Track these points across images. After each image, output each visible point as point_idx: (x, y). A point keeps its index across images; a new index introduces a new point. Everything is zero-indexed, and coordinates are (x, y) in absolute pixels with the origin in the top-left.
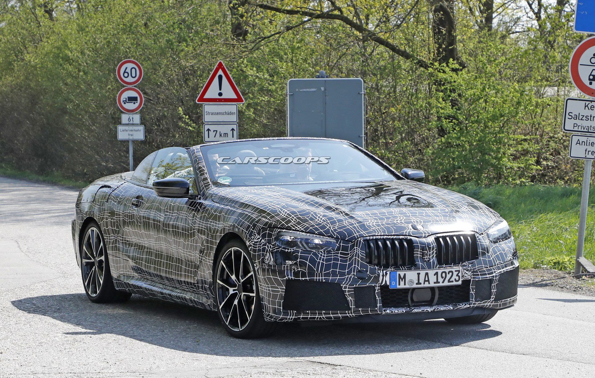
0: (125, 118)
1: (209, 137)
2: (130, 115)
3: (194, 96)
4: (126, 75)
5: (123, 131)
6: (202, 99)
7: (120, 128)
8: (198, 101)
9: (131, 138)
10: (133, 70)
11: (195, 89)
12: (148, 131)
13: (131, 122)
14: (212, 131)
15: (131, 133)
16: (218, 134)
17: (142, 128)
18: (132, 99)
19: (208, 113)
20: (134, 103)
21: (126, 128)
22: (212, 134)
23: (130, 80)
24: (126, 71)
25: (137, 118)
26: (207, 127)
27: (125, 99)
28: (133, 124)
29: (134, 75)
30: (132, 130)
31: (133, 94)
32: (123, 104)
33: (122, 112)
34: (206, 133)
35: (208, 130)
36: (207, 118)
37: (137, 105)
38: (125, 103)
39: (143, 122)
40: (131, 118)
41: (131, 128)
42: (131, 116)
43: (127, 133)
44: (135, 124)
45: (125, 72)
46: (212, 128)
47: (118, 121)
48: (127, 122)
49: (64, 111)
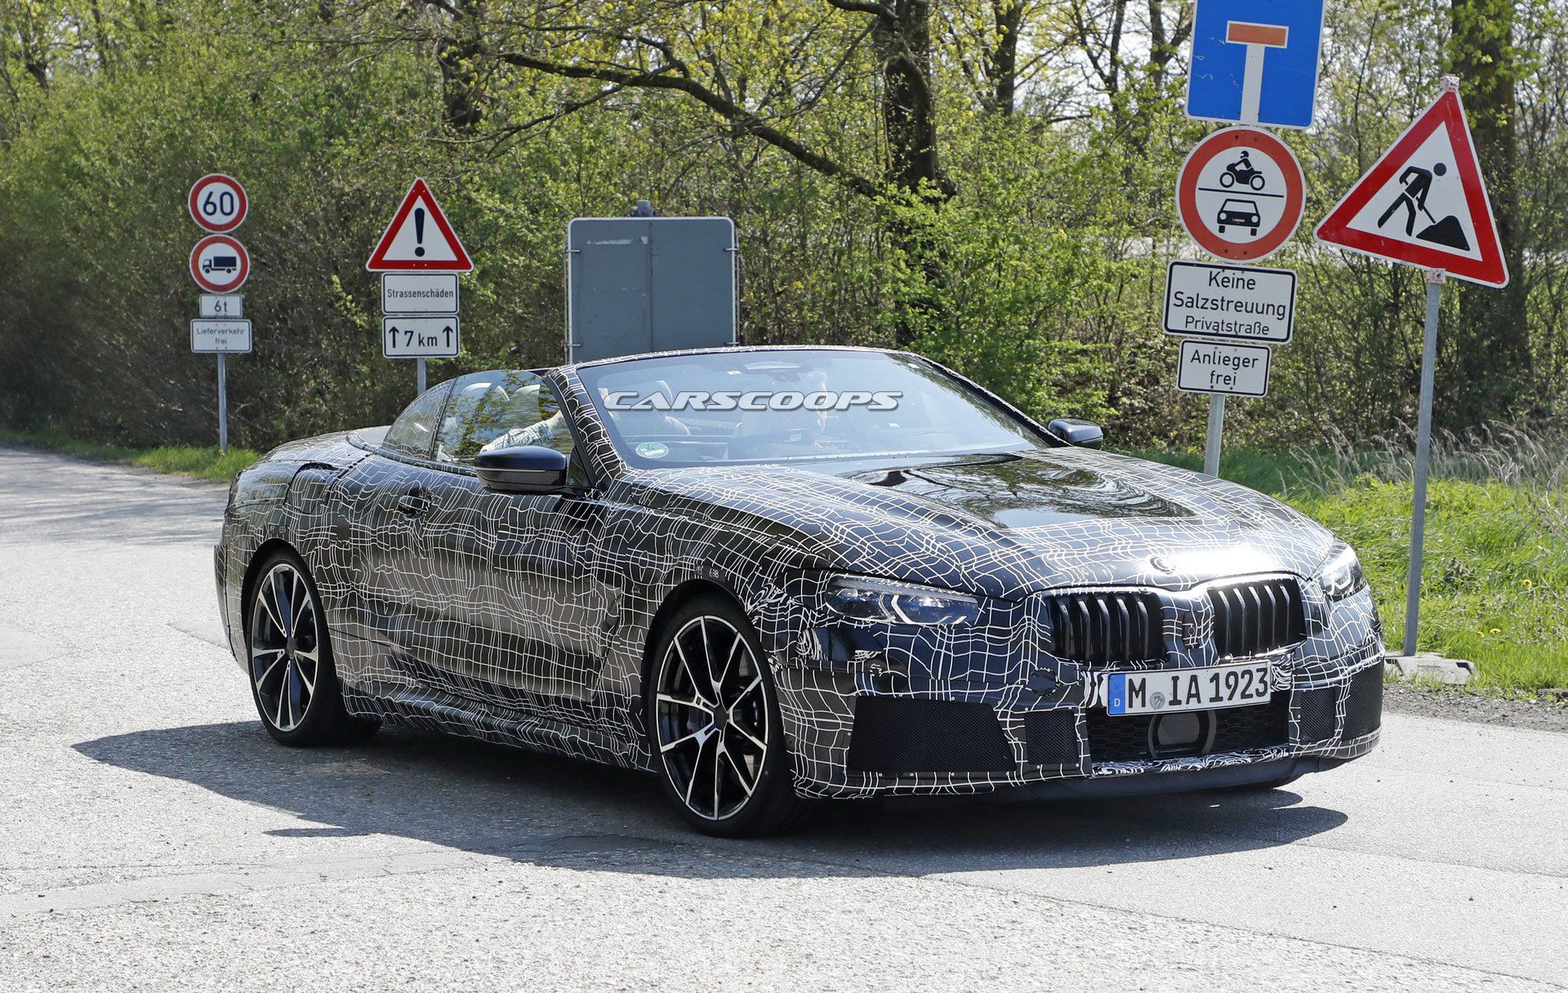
0: (207, 304)
1: (394, 346)
2: (219, 298)
3: (361, 256)
4: (210, 208)
5: (204, 332)
6: (378, 262)
7: (197, 326)
8: (371, 267)
9: (221, 347)
10: (227, 198)
11: (366, 240)
12: (259, 334)
13: (222, 313)
14: (402, 332)
15: (221, 337)
16: (415, 339)
17: (246, 326)
18: (224, 263)
19: (394, 294)
20: (229, 271)
21: (211, 325)
22: (401, 338)
23: (218, 219)
24: (211, 200)
25: (234, 304)
26: (390, 324)
27: (207, 263)
28: (226, 318)
29: (227, 209)
30: (223, 332)
31: (227, 251)
32: (203, 272)
33: (201, 291)
34: (389, 337)
35: (394, 330)
36: (390, 304)
37: (235, 274)
38: (207, 271)
39: (248, 312)
40: (221, 304)
41: (221, 325)
42: (222, 300)
43: (211, 337)
44: (231, 317)
45: (207, 202)
46: (402, 325)
47: (193, 311)
48: (213, 313)
49: (71, 288)
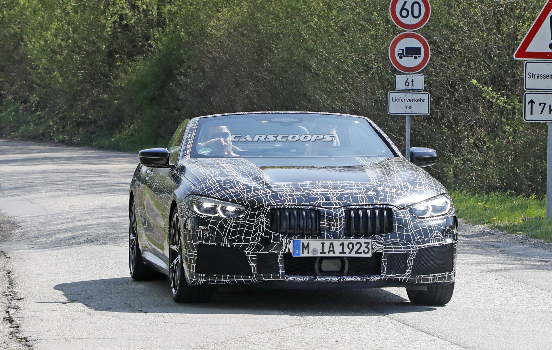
0: (400, 81)
1: (532, 114)
2: (408, 77)
3: (510, 48)
4: (404, 13)
5: (397, 100)
6: (523, 53)
7: (392, 96)
8: (516, 56)
9: (409, 111)
10: (416, 6)
11: (513, 36)
12: (435, 101)
13: (410, 87)
14: (537, 103)
15: (409, 104)
16: (547, 108)
17: (426, 97)
18: (412, 52)
19: (532, 76)
20: (416, 58)
21: (402, 96)
22: (537, 108)
23: (410, 21)
24: (405, 8)
25: (419, 81)
26: (529, 98)
27: (401, 52)
28: (414, 91)
29: (416, 14)
30: (410, 100)
31: (415, 43)
32: (398, 58)
33: (395, 71)
34: (528, 107)
35: (532, 102)
36: (530, 83)
37: (420, 60)
38: (401, 57)
39: (428, 87)
40: (410, 81)
41: (409, 96)
42: (410, 78)
43: (403, 104)
45: (403, 9)
46: (538, 98)
47: (391, 86)
48: (404, 87)
